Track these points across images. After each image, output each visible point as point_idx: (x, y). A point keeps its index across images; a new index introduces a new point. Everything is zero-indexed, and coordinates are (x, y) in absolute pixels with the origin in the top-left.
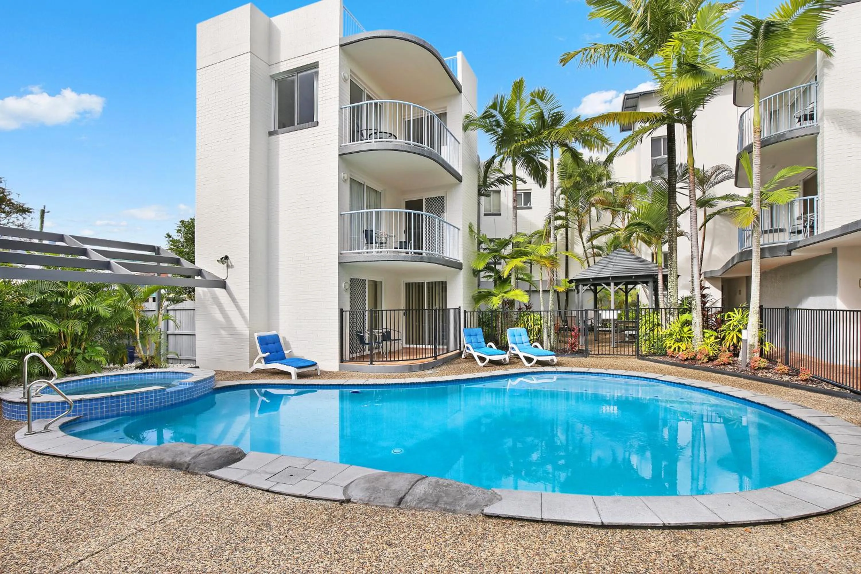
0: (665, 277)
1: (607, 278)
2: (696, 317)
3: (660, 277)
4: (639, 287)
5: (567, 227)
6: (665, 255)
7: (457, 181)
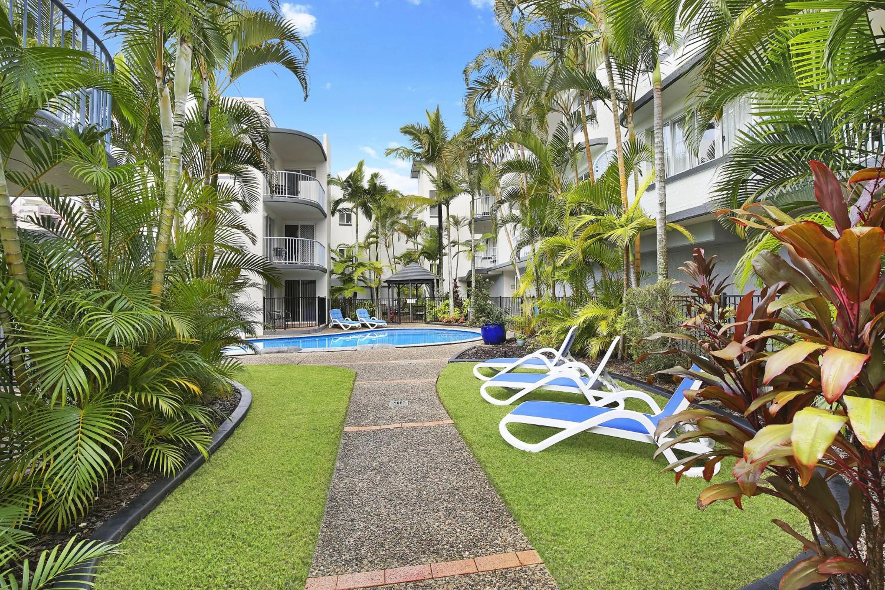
0: (438, 281)
1: (408, 280)
2: (451, 302)
3: (435, 281)
4: (424, 285)
5: (377, 243)
6: (438, 265)
7: (323, 217)
